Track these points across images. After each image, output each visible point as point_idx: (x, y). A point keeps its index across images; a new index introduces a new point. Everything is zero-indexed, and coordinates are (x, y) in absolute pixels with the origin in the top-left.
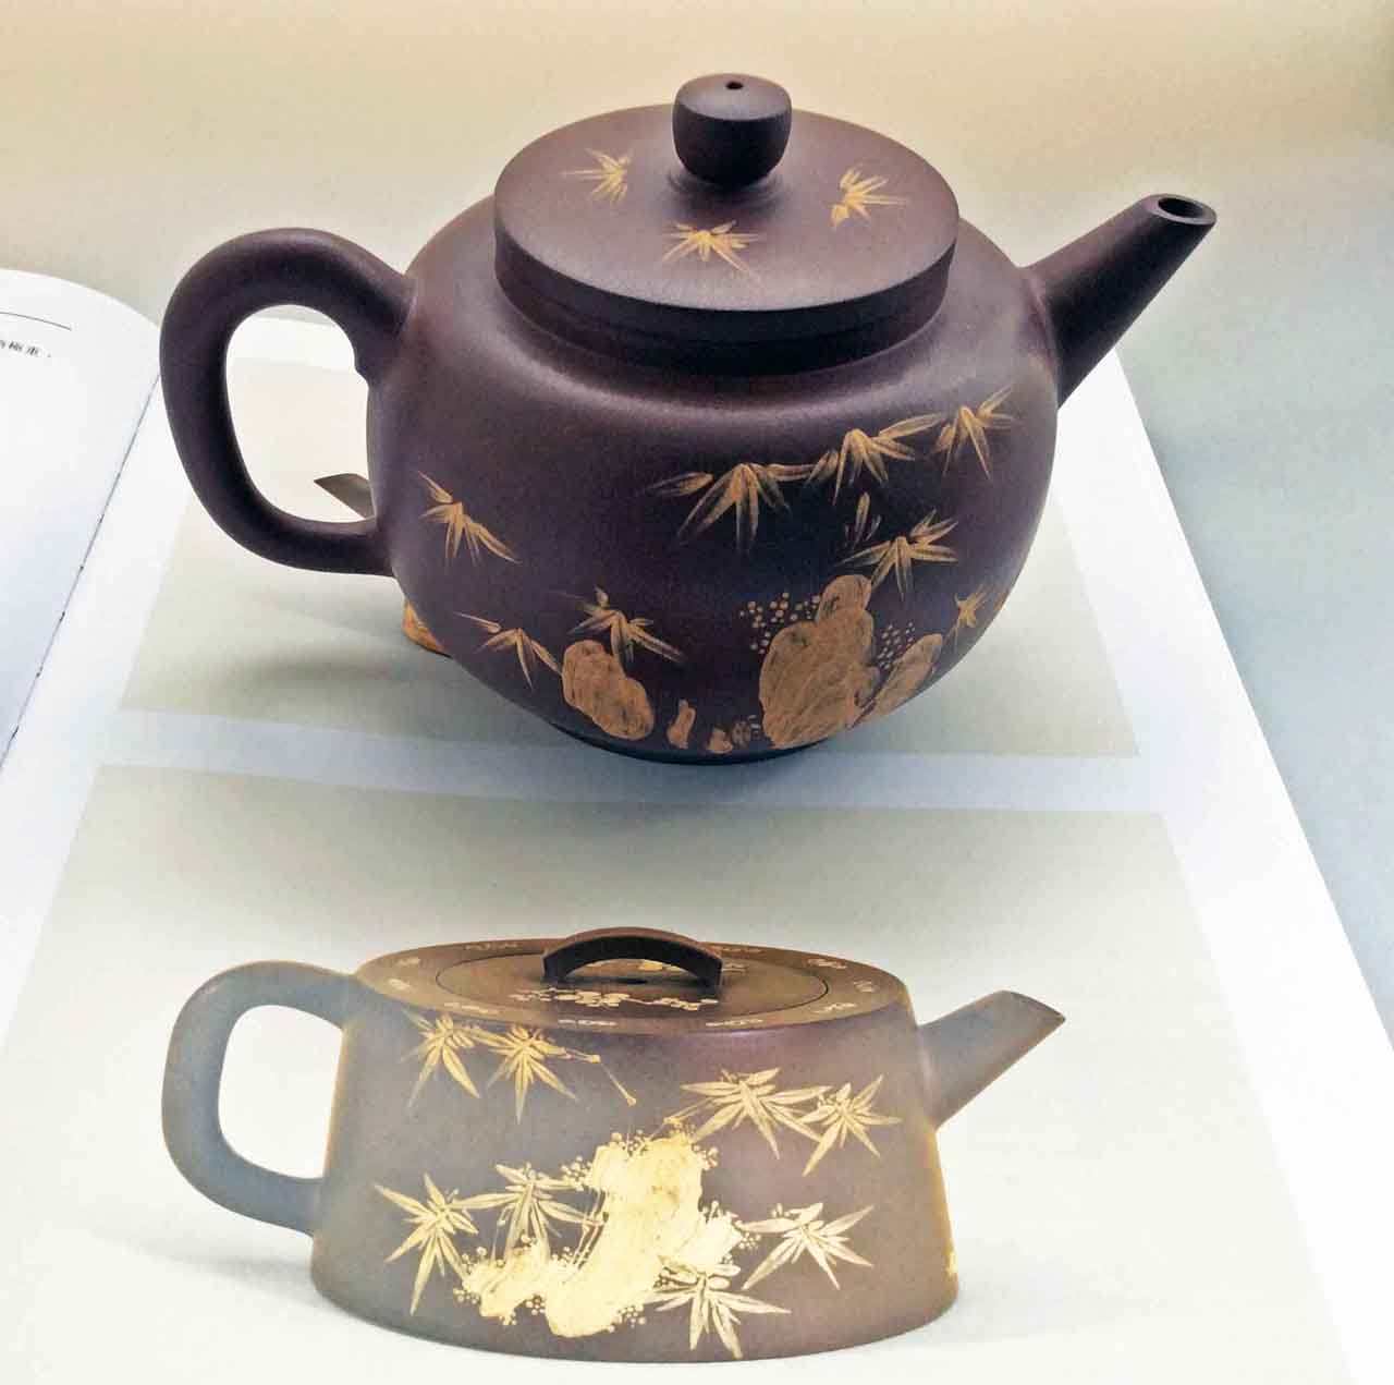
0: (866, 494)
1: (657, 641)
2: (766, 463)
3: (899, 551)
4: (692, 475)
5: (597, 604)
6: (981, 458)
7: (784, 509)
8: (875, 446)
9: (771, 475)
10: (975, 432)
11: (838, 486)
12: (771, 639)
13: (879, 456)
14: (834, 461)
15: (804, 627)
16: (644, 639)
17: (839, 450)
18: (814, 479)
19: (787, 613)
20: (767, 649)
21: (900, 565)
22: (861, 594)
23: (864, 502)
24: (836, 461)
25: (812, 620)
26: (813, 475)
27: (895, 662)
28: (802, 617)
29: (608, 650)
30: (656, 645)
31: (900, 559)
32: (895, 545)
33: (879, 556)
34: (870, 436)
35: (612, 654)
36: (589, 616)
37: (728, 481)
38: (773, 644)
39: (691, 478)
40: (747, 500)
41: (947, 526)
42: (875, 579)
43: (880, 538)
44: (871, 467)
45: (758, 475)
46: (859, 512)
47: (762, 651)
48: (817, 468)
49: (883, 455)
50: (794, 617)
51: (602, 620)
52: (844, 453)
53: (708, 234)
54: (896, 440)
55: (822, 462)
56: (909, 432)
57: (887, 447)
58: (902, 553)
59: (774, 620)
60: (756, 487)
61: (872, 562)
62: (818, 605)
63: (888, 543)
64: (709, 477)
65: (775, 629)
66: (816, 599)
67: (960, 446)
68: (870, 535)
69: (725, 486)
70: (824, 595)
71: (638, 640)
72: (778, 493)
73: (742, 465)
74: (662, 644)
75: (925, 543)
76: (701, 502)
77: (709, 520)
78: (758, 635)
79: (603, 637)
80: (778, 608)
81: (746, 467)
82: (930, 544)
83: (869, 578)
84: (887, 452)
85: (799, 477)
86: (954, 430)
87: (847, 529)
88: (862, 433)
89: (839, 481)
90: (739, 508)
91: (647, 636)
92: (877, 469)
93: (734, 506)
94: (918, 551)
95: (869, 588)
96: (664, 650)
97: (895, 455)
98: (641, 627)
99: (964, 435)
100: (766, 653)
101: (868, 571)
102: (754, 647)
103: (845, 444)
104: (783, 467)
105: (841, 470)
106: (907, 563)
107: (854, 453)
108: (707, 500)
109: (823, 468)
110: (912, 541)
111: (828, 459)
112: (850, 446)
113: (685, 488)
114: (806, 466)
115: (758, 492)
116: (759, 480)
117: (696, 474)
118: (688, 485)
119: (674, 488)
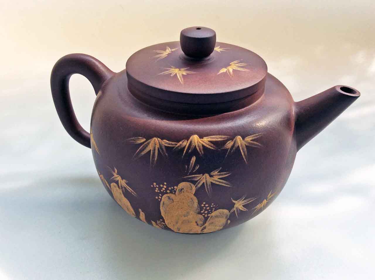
0: (194, 156)
2: (162, 139)
3: (206, 178)
4: (140, 138)
5: (115, 172)
7: (166, 155)
8: (201, 142)
9: (163, 143)
10: (241, 145)
11: (185, 152)
12: (162, 197)
13: (201, 145)
14: (185, 143)
15: (172, 196)
16: (127, 187)
17: (188, 140)
18: (177, 148)
19: (166, 189)
21: (206, 183)
23: (194, 159)
25: (175, 194)
26: (177, 145)
27: (209, 215)
29: (119, 187)
30: (129, 189)
31: (206, 181)
32: (204, 176)
33: (198, 178)
34: (200, 138)
35: (120, 189)
36: (113, 175)
37: (150, 142)
38: (162, 199)
40: (155, 149)
41: (226, 174)
42: (197, 186)
46: (191, 162)
47: (159, 200)
48: (179, 144)
49: (203, 146)
50: (168, 191)
51: (117, 177)
52: (189, 142)
53: (178, 69)
54: (209, 141)
55: (181, 143)
56: (214, 140)
57: (205, 143)
59: (162, 191)
60: (157, 146)
61: (196, 180)
62: (176, 189)
63: (202, 175)
64: (145, 140)
65: (163, 194)
67: (234, 148)
68: (195, 171)
69: (149, 144)
70: (178, 186)
71: (125, 187)
72: (164, 149)
73: (155, 138)
74: (131, 190)
75: (216, 178)
76: (141, 147)
77: (143, 153)
78: (158, 194)
79: (117, 183)
80: (163, 187)
82: (218, 179)
83: (194, 185)
85: (172, 146)
86: (232, 143)
87: (186, 166)
88: (197, 136)
89: (185, 150)
92: (200, 149)
93: (150, 151)
94: (214, 180)
95: (194, 188)
96: (132, 192)
97: (208, 146)
98: (125, 182)
102: (157, 198)
103: (191, 138)
104: (167, 141)
105: (187, 147)
106: (209, 183)
107: (193, 142)
108: (143, 147)
109: (181, 145)
110: (211, 176)
111: (183, 142)
112: (192, 140)
113: (137, 141)
114: (175, 143)
115: (158, 148)
116: (159, 144)
117: (142, 138)
118: (139, 141)
119: (135, 141)
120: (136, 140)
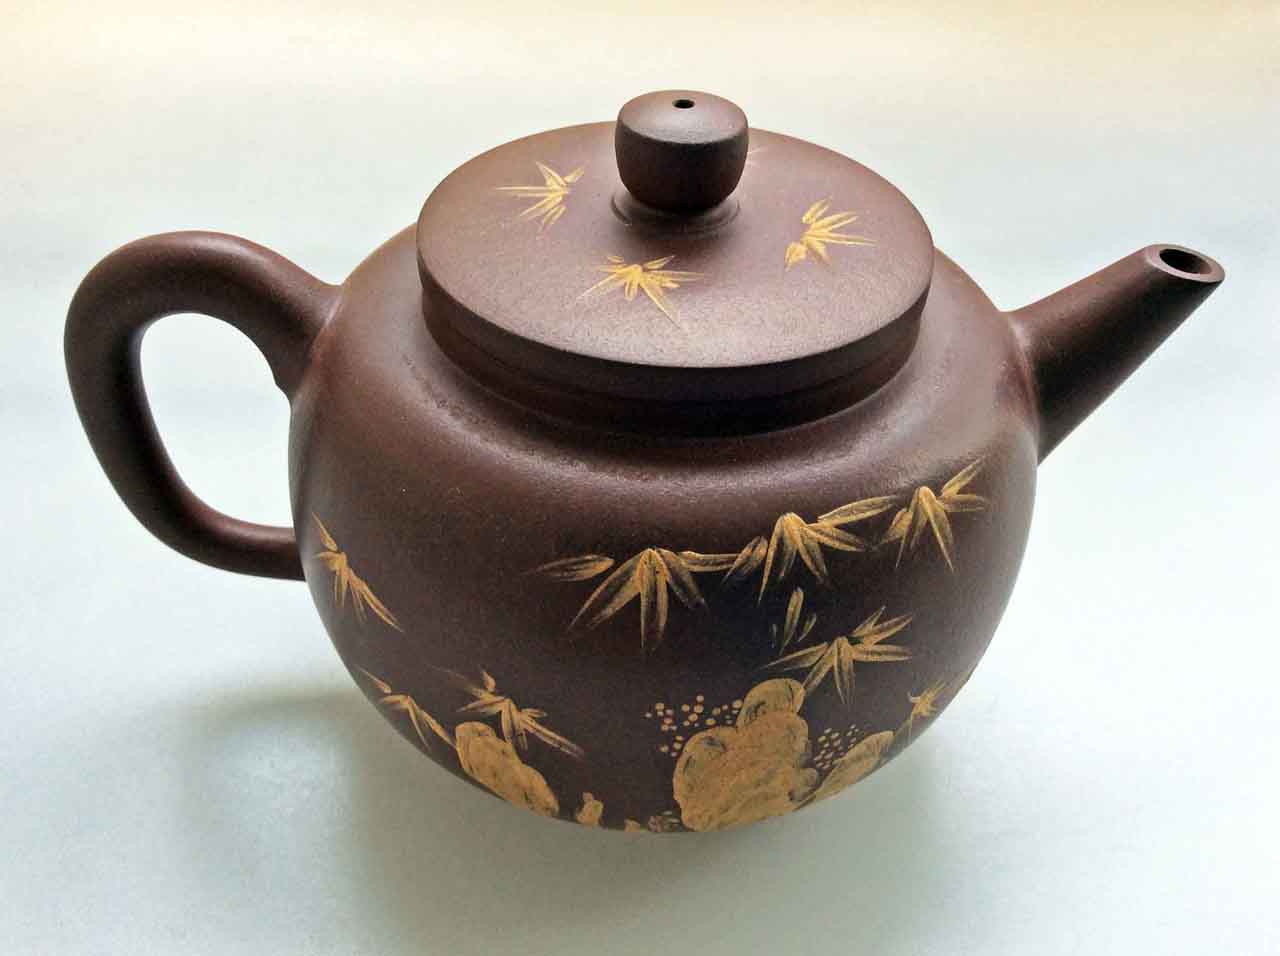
0: (799, 589)
1: (552, 734)
2: (678, 549)
3: (839, 653)
4: (589, 557)
5: (485, 688)
6: (942, 545)
7: (698, 605)
8: (813, 533)
9: (683, 563)
10: (936, 516)
11: (765, 581)
12: (683, 743)
13: (817, 545)
14: (761, 551)
15: (724, 733)
16: (538, 731)
17: (769, 538)
18: (735, 572)
19: (702, 717)
20: (680, 752)
21: (840, 667)
22: (791, 699)
23: (797, 599)
24: (764, 551)
25: (733, 725)
26: (736, 564)
27: (836, 762)
28: (721, 722)
29: (500, 734)
30: (551, 738)
31: (840, 661)
32: (835, 645)
33: (814, 659)
34: (807, 523)
35: (504, 740)
36: (478, 699)
37: (633, 568)
38: (687, 748)
39: (588, 561)
40: (654, 591)
41: (897, 624)
42: (809, 683)
43: (816, 638)
44: (806, 558)
45: (668, 564)
46: (791, 609)
47: (674, 754)
48: (740, 558)
49: (822, 546)
50: (710, 722)
51: (492, 704)
52: (774, 540)
53: (640, 269)
54: (838, 527)
55: (746, 551)
56: (853, 518)
57: (827, 535)
58: (842, 655)
59: (686, 724)
60: (664, 578)
61: (807, 665)
62: (740, 709)
63: (825, 644)
64: (608, 563)
65: (688, 733)
66: (737, 704)
67: (917, 534)
68: (804, 635)
69: (627, 574)
70: (748, 699)
71: (531, 730)
72: (692, 585)
73: (649, 550)
74: (558, 738)
75: (869, 644)
76: (599, 591)
77: (609, 611)
78: (669, 738)
79: (494, 722)
80: (692, 711)
81: (655, 552)
82: (878, 643)
83: (802, 682)
84: (825, 540)
85: (719, 568)
86: (910, 516)
87: (775, 628)
88: (797, 517)
89: (767, 573)
90: (644, 601)
91: (539, 727)
92: (813, 560)
93: (638, 597)
94: (861, 652)
95: (800, 693)
96: (560, 744)
97: (837, 545)
98: (534, 718)
99: (922, 522)
100: (678, 756)
101: (800, 675)
102: (664, 749)
103: (777, 529)
104: (698, 555)
105: (770, 561)
106: (847, 666)
107: (788, 542)
108: (607, 587)
109: (748, 558)
110: (854, 642)
111: (755, 547)
112: (782, 533)
113: (580, 572)
114: (727, 555)
115: (667, 583)
116: (669, 569)
117: (595, 556)
118: (586, 568)
119: (567, 570)
120: (575, 568)
